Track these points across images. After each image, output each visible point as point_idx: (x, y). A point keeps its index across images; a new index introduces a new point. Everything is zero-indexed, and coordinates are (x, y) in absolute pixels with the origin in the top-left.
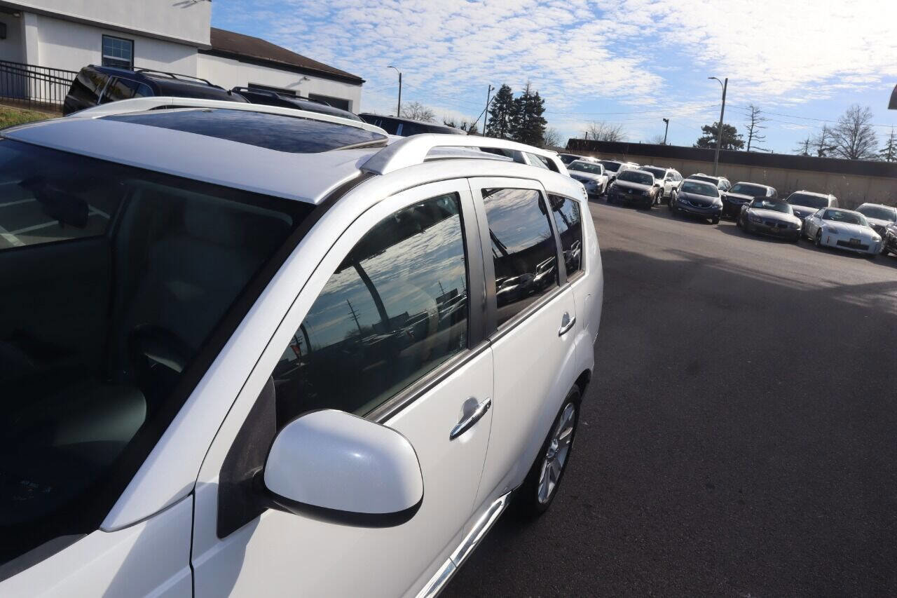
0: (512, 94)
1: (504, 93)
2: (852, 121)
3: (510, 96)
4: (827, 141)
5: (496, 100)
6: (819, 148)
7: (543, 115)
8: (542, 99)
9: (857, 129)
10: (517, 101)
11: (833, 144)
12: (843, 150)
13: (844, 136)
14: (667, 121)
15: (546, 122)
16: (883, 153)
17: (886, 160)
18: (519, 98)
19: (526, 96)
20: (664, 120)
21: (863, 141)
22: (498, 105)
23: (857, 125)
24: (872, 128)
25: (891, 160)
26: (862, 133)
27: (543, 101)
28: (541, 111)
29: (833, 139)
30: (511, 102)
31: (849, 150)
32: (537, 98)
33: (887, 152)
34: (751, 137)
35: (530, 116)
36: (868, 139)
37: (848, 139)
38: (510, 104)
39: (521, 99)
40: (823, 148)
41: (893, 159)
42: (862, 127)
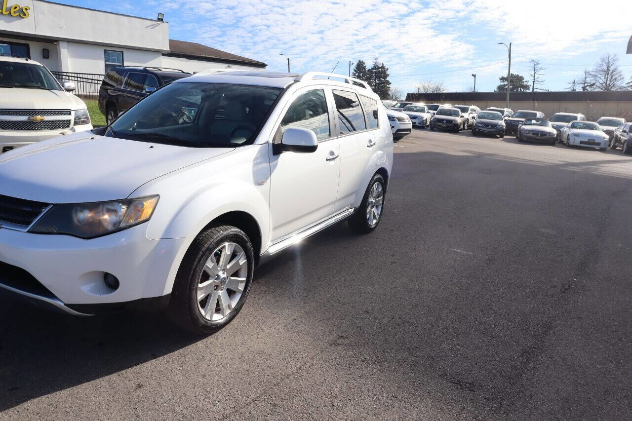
0: (366, 66)
1: (360, 66)
2: (604, 64)
3: (364, 68)
4: (588, 80)
5: (355, 71)
6: (583, 85)
7: (388, 79)
8: (386, 67)
9: (608, 70)
10: (369, 70)
11: (592, 82)
12: (600, 85)
13: (600, 76)
14: (474, 76)
15: (391, 83)
16: (629, 85)
18: (371, 68)
19: (375, 67)
20: (473, 75)
21: (614, 78)
22: (357, 74)
23: (608, 67)
24: (619, 68)
26: (612, 72)
27: (387, 69)
28: (386, 76)
29: (592, 79)
30: (365, 71)
31: (604, 85)
32: (383, 67)
34: (534, 82)
35: (379, 80)
36: (617, 76)
37: (603, 78)
38: (365, 73)
40: (586, 85)
42: (612, 68)
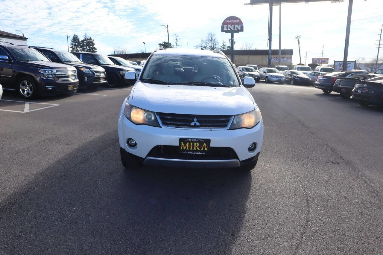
0: (79, 39)
1: (75, 39)
2: (210, 37)
3: (78, 39)
4: (203, 45)
5: (72, 42)
6: (201, 47)
7: (94, 46)
8: (93, 39)
9: (212, 40)
10: (82, 41)
11: (206, 46)
12: (209, 48)
13: (209, 43)
15: (97, 49)
16: (222, 47)
17: (223, 50)
18: (83, 40)
19: (86, 39)
20: (143, 43)
21: (215, 44)
22: (74, 44)
23: (212, 38)
24: (217, 39)
25: (224, 49)
26: (214, 41)
27: (94, 40)
28: (93, 45)
29: (205, 44)
30: (79, 42)
31: (211, 47)
32: (91, 39)
33: (223, 47)
34: (177, 46)
35: (89, 47)
36: (216, 43)
37: (210, 43)
38: (79, 43)
39: (84, 40)
40: (203, 47)
41: (225, 49)
42: (213, 39)
